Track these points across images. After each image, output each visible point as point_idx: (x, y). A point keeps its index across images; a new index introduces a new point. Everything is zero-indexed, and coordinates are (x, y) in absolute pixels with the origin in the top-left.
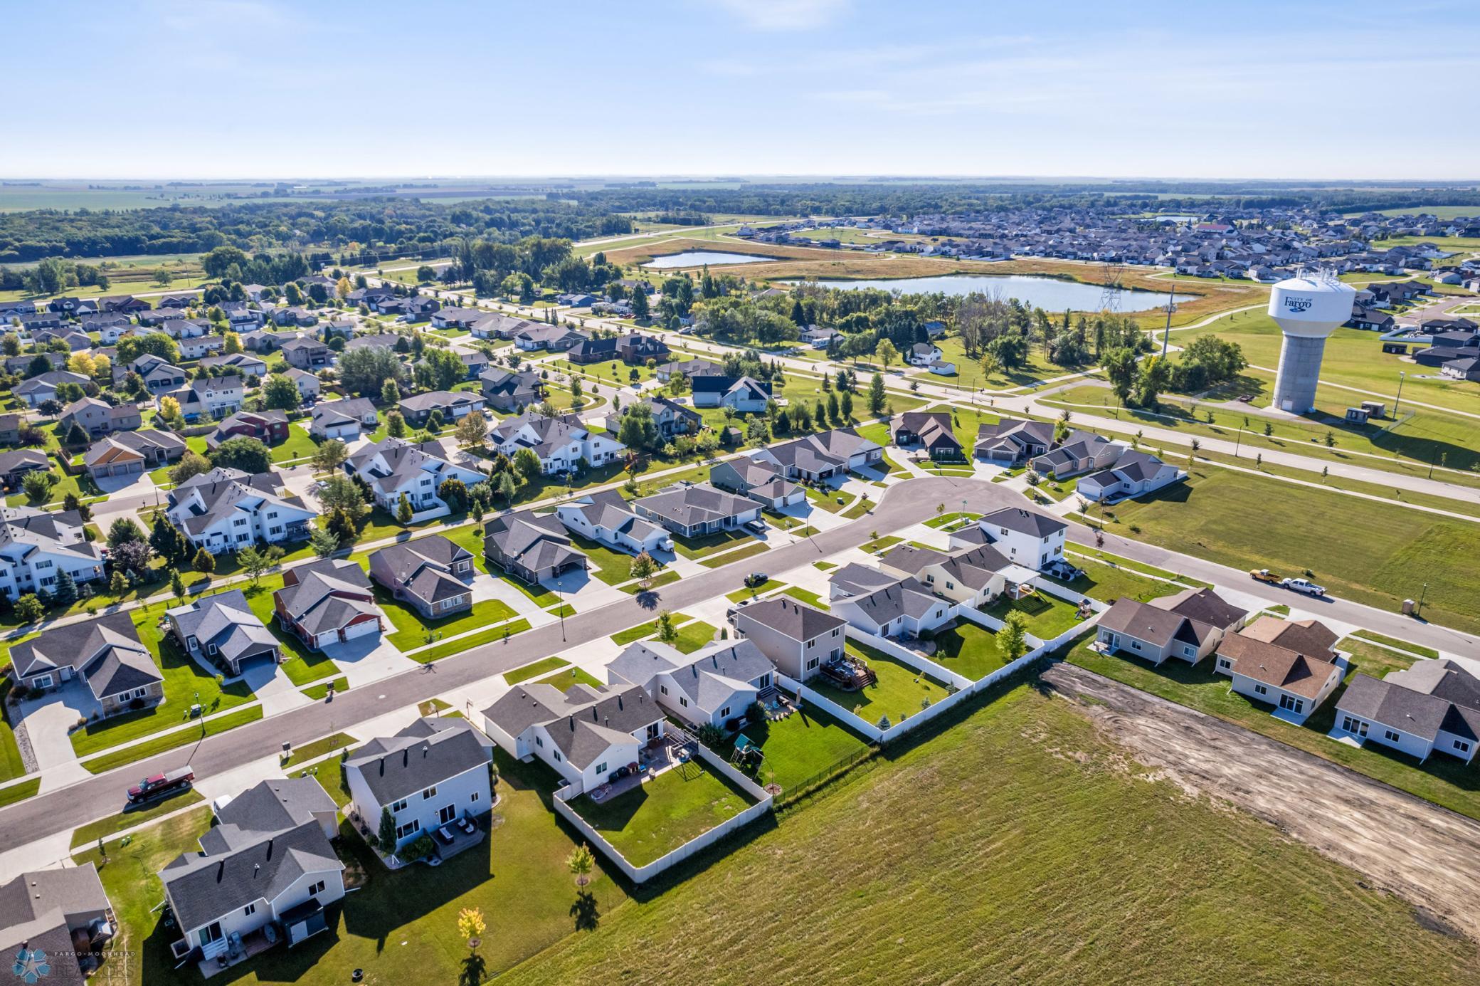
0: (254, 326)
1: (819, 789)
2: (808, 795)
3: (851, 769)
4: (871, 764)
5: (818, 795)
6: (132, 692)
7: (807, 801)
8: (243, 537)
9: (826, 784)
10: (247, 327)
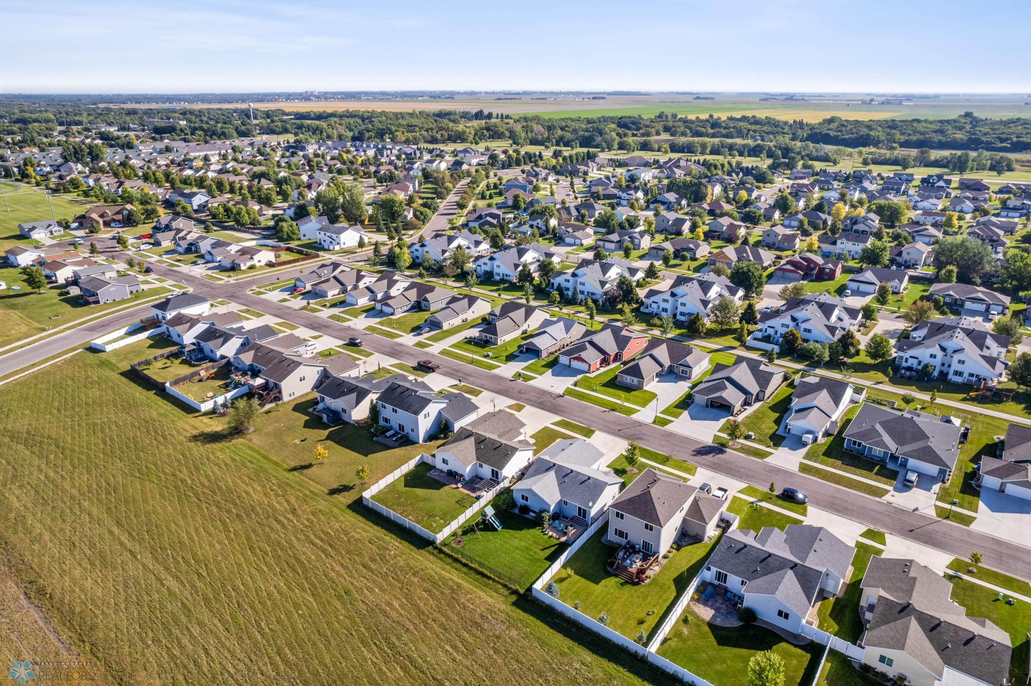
0: (1018, 214)
1: (465, 565)
2: (456, 560)
3: (494, 580)
4: (506, 593)
5: (458, 566)
6: (489, 336)
7: (449, 560)
8: (665, 310)
9: (471, 568)
10: (1011, 214)
